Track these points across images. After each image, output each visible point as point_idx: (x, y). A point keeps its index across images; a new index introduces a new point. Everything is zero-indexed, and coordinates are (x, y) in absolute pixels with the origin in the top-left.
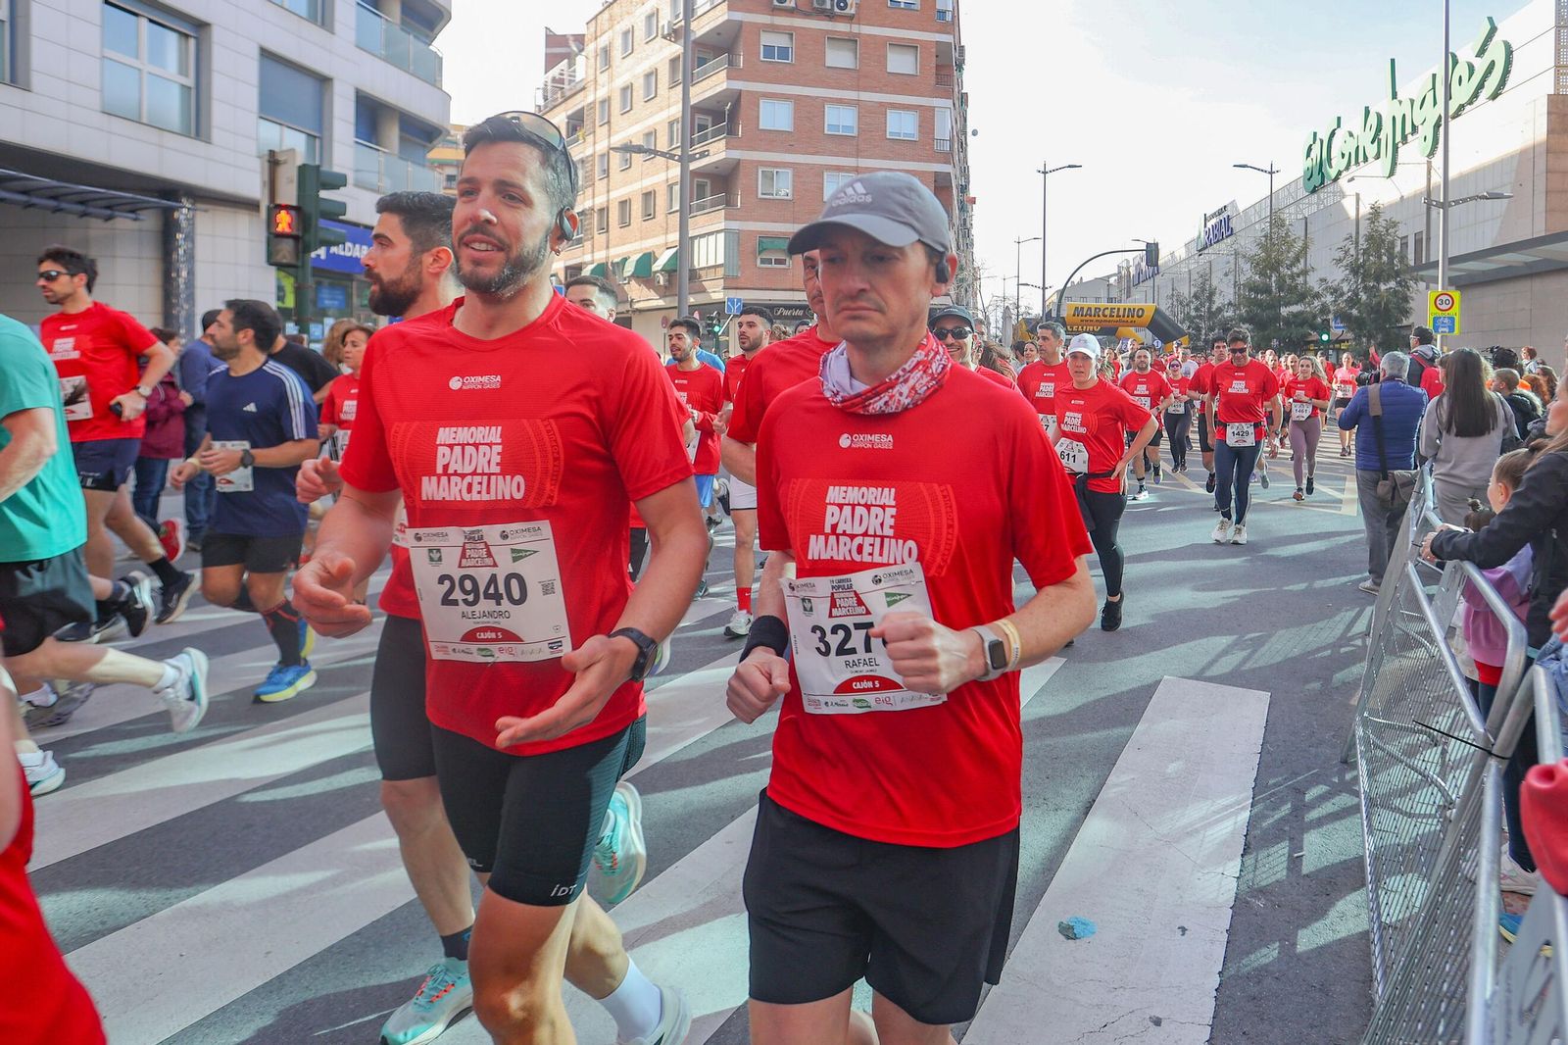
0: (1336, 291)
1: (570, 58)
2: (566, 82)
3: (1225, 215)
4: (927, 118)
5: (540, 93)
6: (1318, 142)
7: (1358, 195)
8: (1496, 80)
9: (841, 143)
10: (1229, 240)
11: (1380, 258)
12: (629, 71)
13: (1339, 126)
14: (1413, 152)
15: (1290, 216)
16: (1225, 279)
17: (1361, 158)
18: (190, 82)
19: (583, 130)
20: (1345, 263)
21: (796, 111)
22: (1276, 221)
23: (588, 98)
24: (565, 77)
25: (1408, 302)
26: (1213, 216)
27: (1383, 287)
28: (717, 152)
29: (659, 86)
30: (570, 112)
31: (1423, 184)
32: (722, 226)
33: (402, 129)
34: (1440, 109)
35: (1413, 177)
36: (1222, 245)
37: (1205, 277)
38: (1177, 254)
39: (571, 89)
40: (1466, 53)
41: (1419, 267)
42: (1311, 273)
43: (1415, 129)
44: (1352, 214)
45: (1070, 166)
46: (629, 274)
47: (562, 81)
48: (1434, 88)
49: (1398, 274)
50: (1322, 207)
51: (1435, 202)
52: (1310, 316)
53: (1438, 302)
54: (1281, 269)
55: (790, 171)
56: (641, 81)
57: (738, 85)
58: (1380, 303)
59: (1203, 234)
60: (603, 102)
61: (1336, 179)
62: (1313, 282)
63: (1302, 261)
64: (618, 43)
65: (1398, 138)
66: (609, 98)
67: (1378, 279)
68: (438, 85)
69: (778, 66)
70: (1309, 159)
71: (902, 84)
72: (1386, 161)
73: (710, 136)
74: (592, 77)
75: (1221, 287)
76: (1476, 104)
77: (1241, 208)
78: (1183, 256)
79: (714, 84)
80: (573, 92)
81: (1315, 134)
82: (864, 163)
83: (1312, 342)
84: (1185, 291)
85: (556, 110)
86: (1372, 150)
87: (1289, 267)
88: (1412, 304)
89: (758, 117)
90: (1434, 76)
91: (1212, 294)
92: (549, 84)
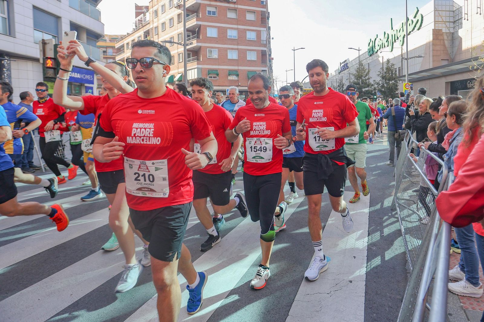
0: (378, 84)
1: (144, 13)
2: (143, 21)
3: (346, 63)
4: (259, 33)
5: (134, 25)
6: (372, 42)
7: (383, 57)
8: (419, 25)
9: (232, 41)
10: (347, 70)
11: (389, 74)
12: (164, 18)
13: (377, 37)
14: (397, 44)
15: (364, 63)
16: (347, 81)
17: (383, 46)
18: (6, 16)
19: (149, 37)
20: (380, 76)
21: (219, 32)
22: (361, 64)
23: (151, 26)
24: (142, 19)
25: (397, 86)
26: (343, 63)
27: (391, 82)
28: (194, 43)
29: (174, 23)
30: (145, 31)
31: (401, 53)
32: (196, 67)
33: (87, 35)
34: (405, 33)
35: (397, 52)
36: (345, 71)
37: (341, 80)
38: (332, 74)
39: (144, 23)
40: (411, 17)
41: (400, 77)
42: (371, 79)
43: (398, 38)
44: (381, 62)
45: (301, 48)
46: (167, 82)
47: (141, 21)
48: (403, 27)
49: (394, 79)
50: (373, 60)
51: (404, 58)
52: (371, 91)
53: (406, 86)
54: (362, 78)
55: (217, 50)
56: (168, 21)
57: (200, 23)
58: (390, 87)
59: (340, 68)
60: (156, 28)
61: (377, 52)
62: (371, 81)
63: (368, 75)
64: (160, 9)
65: (393, 41)
66: (158, 26)
67: (389, 80)
68: (99, 20)
69: (212, 17)
70: (369, 46)
71: (251, 23)
72: (390, 47)
73: (191, 38)
74: (152, 20)
75: (346, 83)
76: (414, 31)
77: (350, 60)
78: (334, 74)
79: (192, 22)
80: (145, 24)
81: (371, 39)
82: (240, 47)
83: (371, 98)
84: (336, 85)
85: (140, 30)
86: (386, 44)
87: (365, 77)
88: (398, 87)
89: (206, 33)
90: (403, 23)
91: (343, 85)
92: (137, 22)
